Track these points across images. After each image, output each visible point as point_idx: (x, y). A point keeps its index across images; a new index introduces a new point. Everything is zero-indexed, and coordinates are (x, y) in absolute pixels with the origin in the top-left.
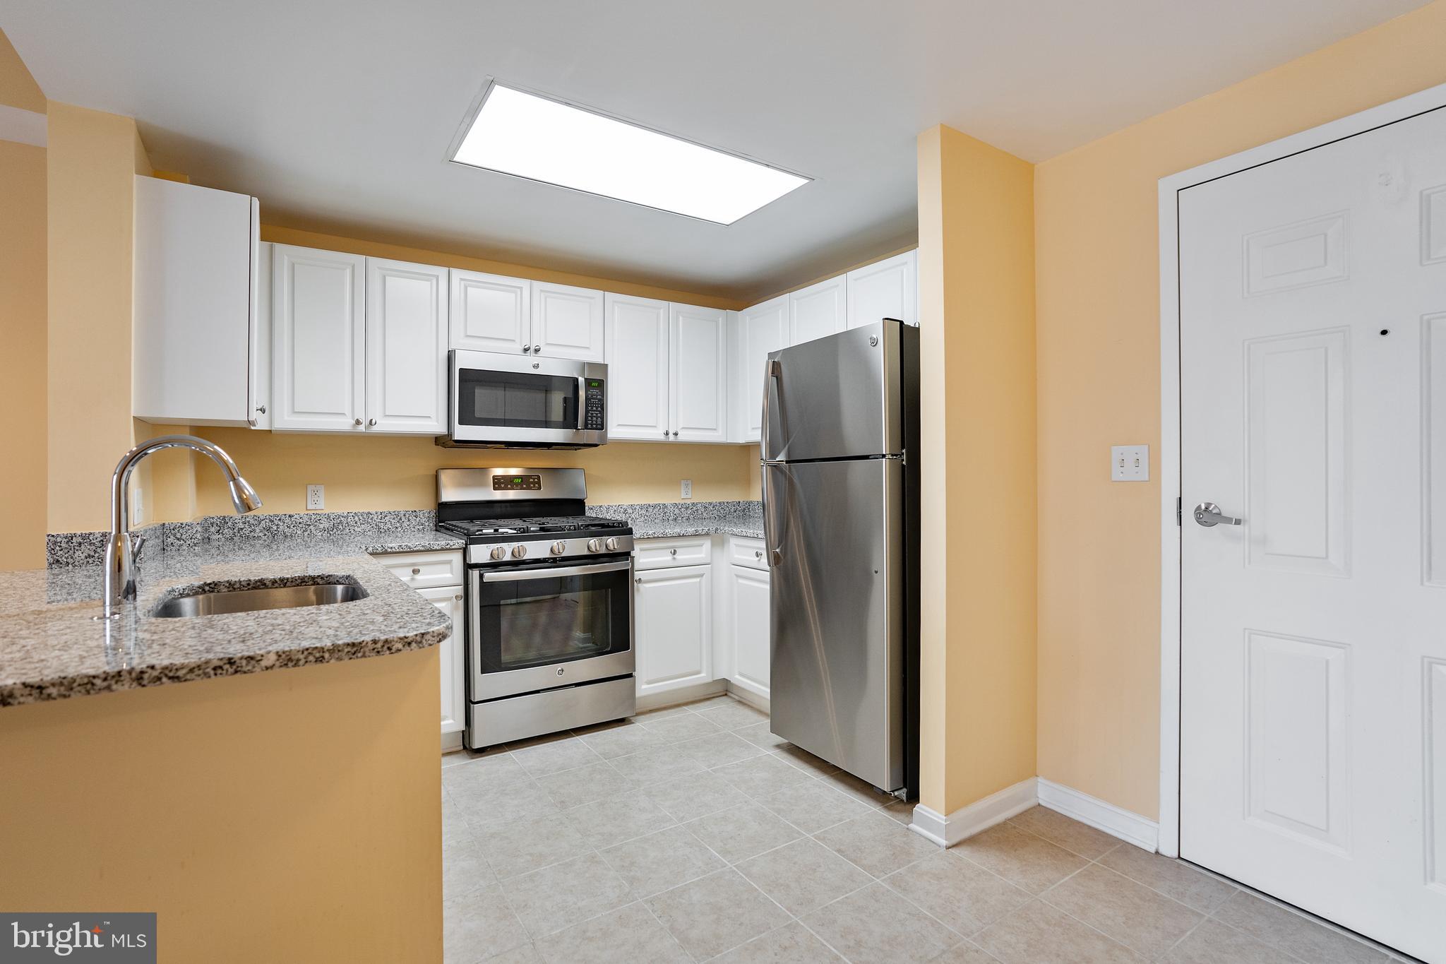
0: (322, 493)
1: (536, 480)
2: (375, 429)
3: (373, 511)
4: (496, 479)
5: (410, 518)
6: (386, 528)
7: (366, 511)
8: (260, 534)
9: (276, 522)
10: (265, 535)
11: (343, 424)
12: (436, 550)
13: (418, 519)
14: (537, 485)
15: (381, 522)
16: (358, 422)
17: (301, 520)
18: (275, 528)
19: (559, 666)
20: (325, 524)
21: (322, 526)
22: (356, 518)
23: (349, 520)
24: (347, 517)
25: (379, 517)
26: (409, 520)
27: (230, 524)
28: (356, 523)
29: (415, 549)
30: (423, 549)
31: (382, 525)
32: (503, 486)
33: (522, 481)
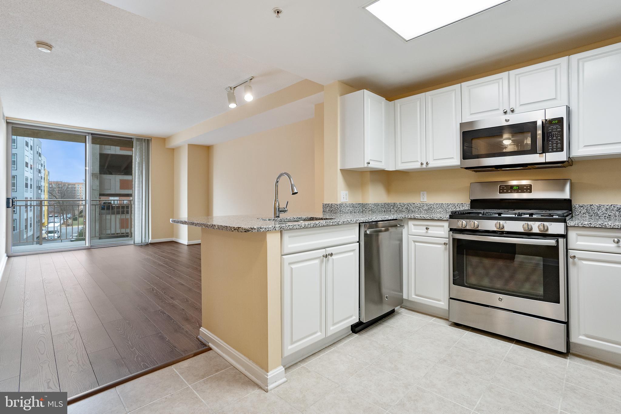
0: (425, 195)
1: (529, 187)
2: (430, 166)
3: (444, 203)
4: (501, 187)
5: (460, 207)
6: (449, 211)
7: (441, 203)
8: (405, 210)
9: (409, 206)
10: (406, 210)
11: (417, 166)
12: (436, 220)
13: (464, 207)
14: (529, 190)
15: (447, 208)
16: (422, 164)
17: (417, 206)
18: (409, 208)
19: (501, 296)
20: (426, 208)
21: (424, 208)
22: (437, 206)
23: (434, 206)
24: (433, 205)
25: (447, 206)
26: (459, 208)
27: (396, 206)
28: (437, 208)
29: (427, 218)
30: (430, 218)
32: (505, 191)
33: (518, 188)
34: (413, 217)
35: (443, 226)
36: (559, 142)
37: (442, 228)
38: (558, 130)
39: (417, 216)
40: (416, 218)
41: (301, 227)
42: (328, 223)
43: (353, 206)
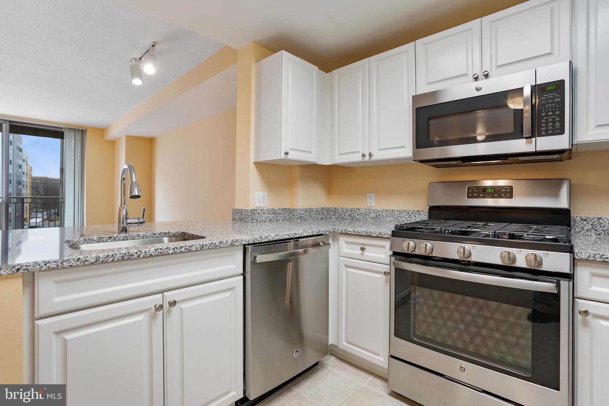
0: (373, 198)
1: (508, 190)
2: (374, 158)
3: (395, 210)
4: (470, 189)
5: (416, 215)
6: (402, 220)
7: (392, 209)
8: (348, 218)
9: (353, 212)
10: (349, 218)
11: (357, 158)
12: (374, 237)
13: (420, 216)
14: (508, 195)
15: (399, 216)
16: (364, 156)
17: (363, 212)
18: (353, 215)
19: (464, 364)
20: (373, 215)
21: (371, 216)
22: (387, 213)
23: (384, 214)
24: (382, 212)
25: (399, 213)
26: (415, 217)
27: (337, 211)
28: (387, 216)
29: (362, 234)
30: (366, 234)
31: (400, 218)
32: (475, 195)
33: (494, 191)
34: (344, 231)
35: (384, 247)
36: (557, 119)
37: (382, 250)
38: (556, 100)
39: (349, 229)
40: (348, 232)
41: (87, 263)
42: (162, 251)
43: (274, 212)
